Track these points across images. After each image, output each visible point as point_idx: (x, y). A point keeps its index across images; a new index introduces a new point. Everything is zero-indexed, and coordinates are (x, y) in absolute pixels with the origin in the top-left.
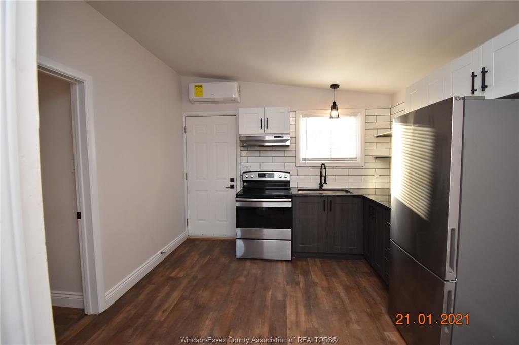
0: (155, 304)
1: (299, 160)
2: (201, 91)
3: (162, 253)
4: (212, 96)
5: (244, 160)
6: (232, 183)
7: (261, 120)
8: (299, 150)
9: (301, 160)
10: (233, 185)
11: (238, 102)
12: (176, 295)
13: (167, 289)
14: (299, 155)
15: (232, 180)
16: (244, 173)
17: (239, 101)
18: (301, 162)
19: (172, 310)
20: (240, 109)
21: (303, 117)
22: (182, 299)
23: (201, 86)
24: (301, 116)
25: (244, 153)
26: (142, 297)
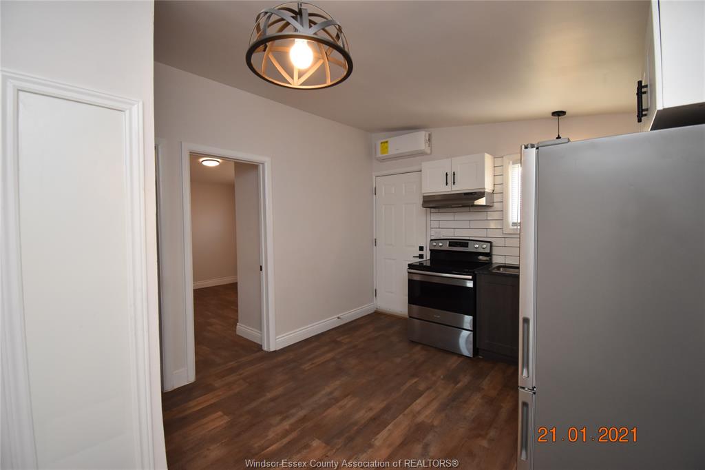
0: (310, 357)
1: (508, 225)
2: (387, 148)
3: (338, 318)
4: (396, 152)
5: (435, 224)
6: (421, 253)
7: (447, 175)
8: (507, 211)
9: (511, 224)
10: (423, 255)
11: (426, 154)
12: (329, 355)
13: (326, 348)
14: (507, 217)
15: (421, 248)
16: (431, 240)
17: (429, 152)
18: (511, 227)
19: (319, 365)
20: (423, 163)
21: (513, 164)
22: (333, 359)
23: (387, 142)
24: (511, 162)
25: (435, 217)
26: (304, 349)
